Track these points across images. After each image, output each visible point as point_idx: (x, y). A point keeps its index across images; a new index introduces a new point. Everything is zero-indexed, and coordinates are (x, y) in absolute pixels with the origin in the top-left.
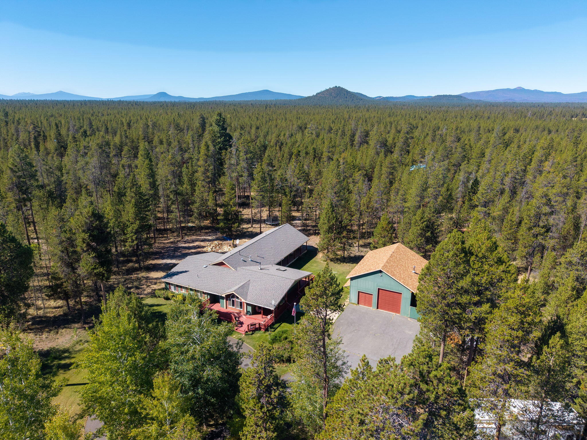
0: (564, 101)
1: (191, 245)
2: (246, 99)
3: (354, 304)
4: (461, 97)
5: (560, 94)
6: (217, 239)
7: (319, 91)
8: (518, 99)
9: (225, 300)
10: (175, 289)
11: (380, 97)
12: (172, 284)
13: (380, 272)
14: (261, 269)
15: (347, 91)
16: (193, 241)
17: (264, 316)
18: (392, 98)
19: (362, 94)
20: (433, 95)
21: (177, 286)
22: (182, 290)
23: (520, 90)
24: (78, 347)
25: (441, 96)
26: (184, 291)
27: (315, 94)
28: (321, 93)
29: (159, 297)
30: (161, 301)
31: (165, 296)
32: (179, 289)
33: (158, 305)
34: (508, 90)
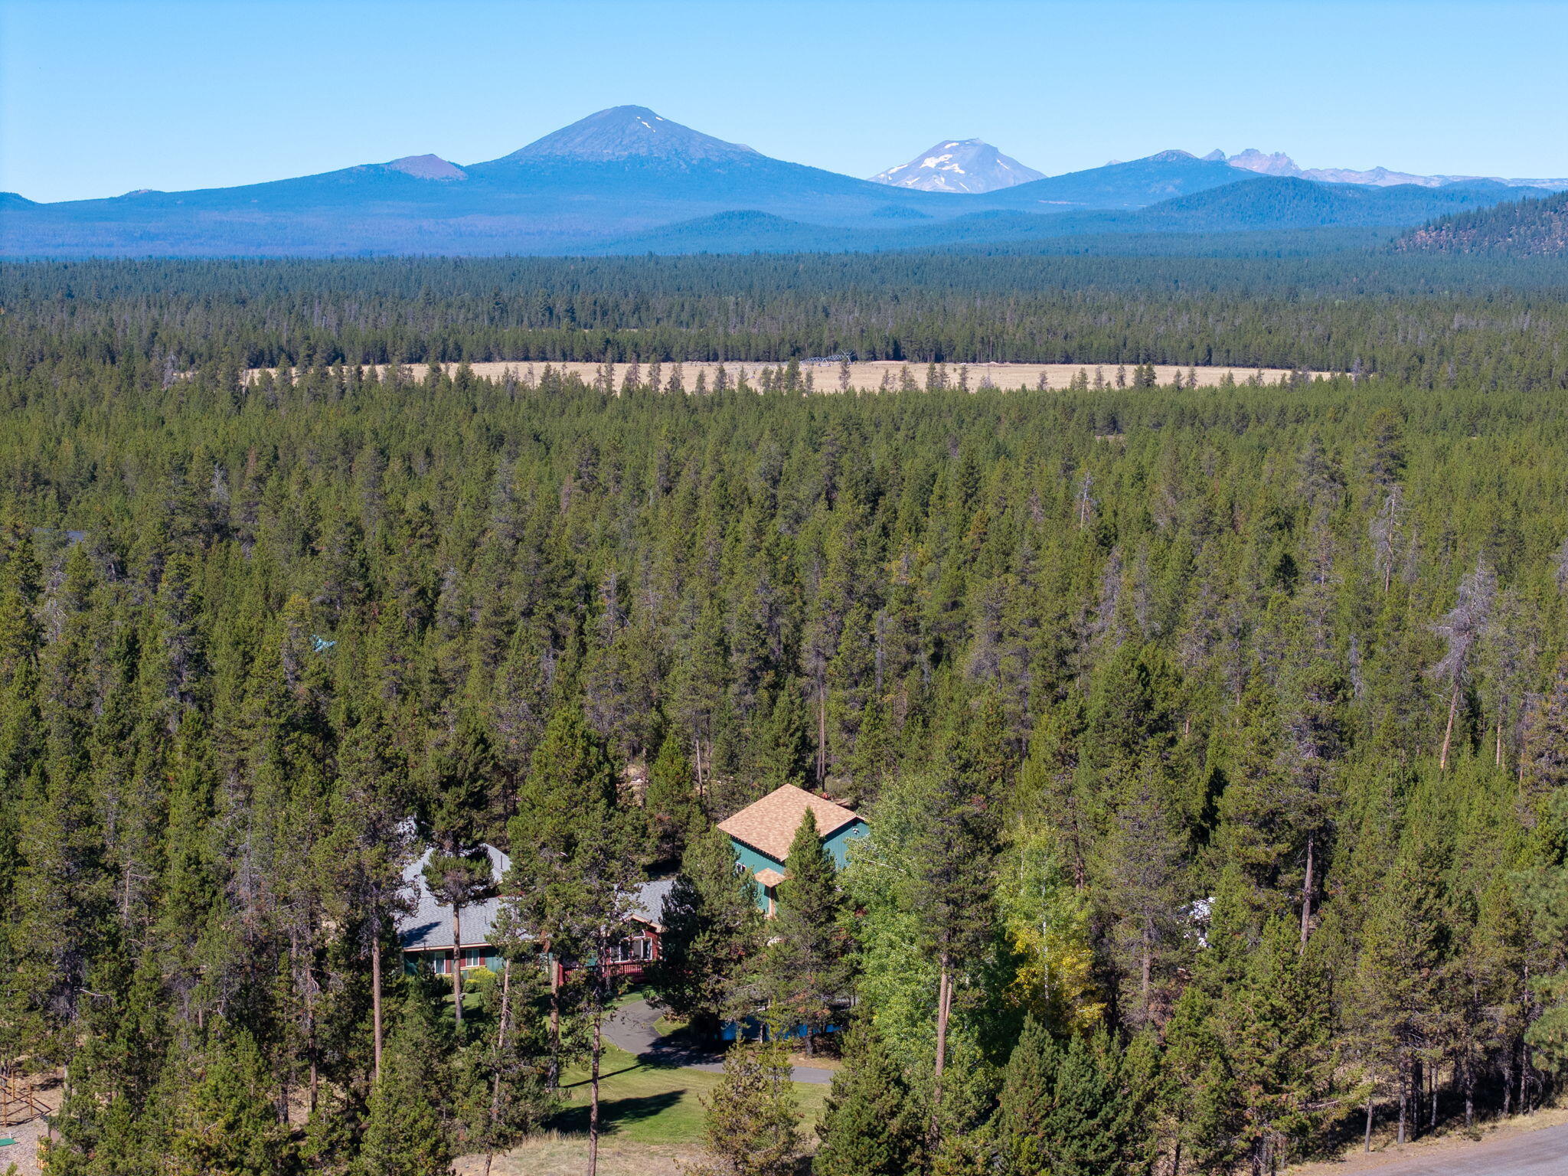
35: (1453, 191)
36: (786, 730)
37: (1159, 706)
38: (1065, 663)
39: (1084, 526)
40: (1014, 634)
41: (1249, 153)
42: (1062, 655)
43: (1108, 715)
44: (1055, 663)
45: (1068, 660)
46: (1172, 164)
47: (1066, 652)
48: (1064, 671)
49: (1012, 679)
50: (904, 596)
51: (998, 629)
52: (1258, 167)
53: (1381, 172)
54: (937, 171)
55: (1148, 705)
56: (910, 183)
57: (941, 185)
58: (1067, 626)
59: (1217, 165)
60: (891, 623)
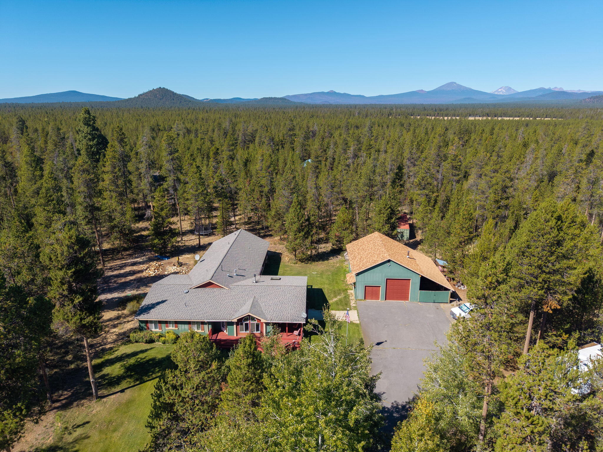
0: (368, 102)
1: (122, 271)
2: (50, 101)
3: (361, 300)
4: (285, 99)
5: (363, 97)
6: (150, 260)
7: (141, 93)
8: (333, 101)
9: (235, 326)
10: (156, 328)
11: (207, 99)
12: (151, 322)
13: (389, 261)
14: (256, 282)
15: (173, 93)
16: (121, 267)
17: (289, 334)
18: (220, 100)
19: (188, 96)
20: (259, 97)
21: (160, 322)
22: (167, 327)
23: (332, 93)
24: (70, 439)
25: (267, 98)
26: (171, 327)
27: (137, 96)
28: (143, 94)
29: (137, 342)
30: (143, 346)
31: (148, 339)
32: (163, 325)
33: (142, 352)
34: (323, 93)
35: (592, 93)
36: (385, 208)
37: (568, 245)
38: (505, 192)
39: (520, 141)
40: (486, 175)
41: (555, 88)
42: (504, 189)
43: (528, 247)
44: (501, 192)
45: (507, 190)
46: (541, 89)
47: (507, 187)
48: (505, 195)
49: (483, 192)
50: (453, 158)
51: (481, 173)
52: (556, 90)
53: (579, 90)
54: (501, 91)
55: (559, 243)
56: (496, 93)
57: (501, 93)
58: (509, 176)
59: (549, 89)
60: (448, 166)
